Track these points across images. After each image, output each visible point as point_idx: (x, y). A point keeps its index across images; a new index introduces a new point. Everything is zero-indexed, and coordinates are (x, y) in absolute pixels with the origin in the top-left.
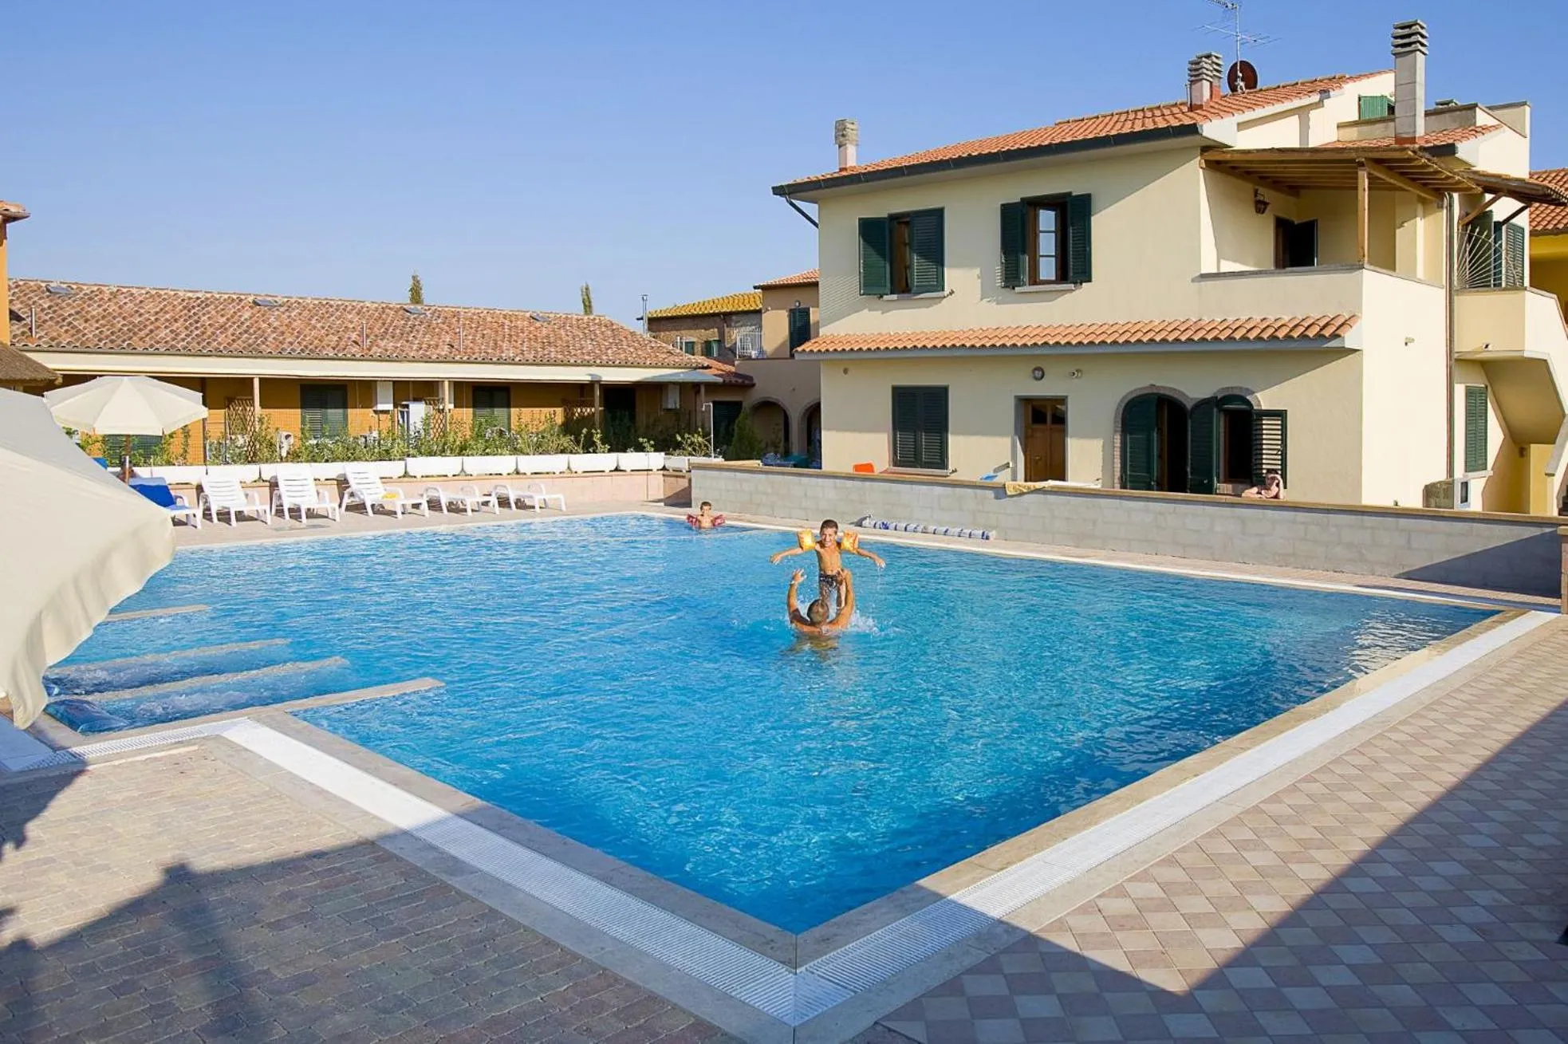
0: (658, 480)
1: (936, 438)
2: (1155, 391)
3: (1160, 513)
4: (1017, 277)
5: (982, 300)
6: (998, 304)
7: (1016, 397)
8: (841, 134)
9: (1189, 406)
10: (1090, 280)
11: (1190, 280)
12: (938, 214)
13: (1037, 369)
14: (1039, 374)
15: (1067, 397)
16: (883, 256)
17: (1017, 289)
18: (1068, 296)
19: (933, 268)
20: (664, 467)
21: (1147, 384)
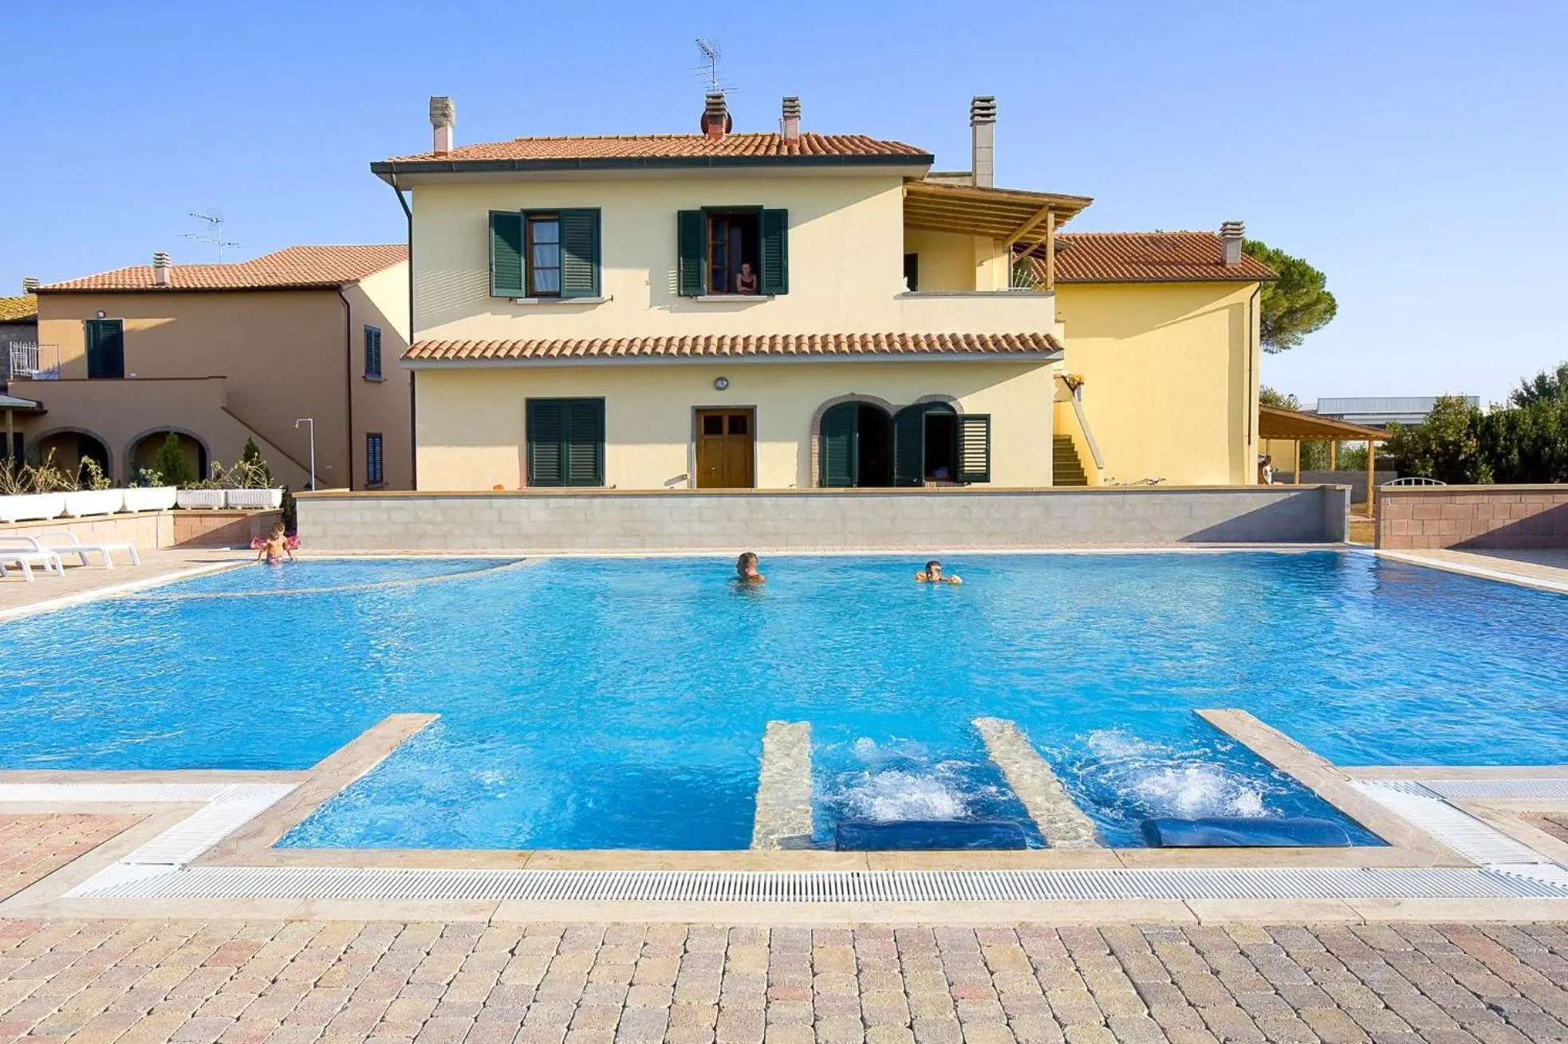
0: (167, 521)
1: (589, 449)
2: (856, 399)
3: (965, 507)
4: (699, 285)
5: (650, 306)
6: (671, 312)
7: (693, 407)
8: (439, 113)
9: (892, 413)
10: (786, 292)
11: (892, 297)
12: (596, 213)
13: (721, 379)
14: (721, 384)
15: (756, 406)
16: (519, 252)
17: (700, 298)
18: (759, 306)
19: (586, 266)
20: (176, 504)
21: (847, 393)
